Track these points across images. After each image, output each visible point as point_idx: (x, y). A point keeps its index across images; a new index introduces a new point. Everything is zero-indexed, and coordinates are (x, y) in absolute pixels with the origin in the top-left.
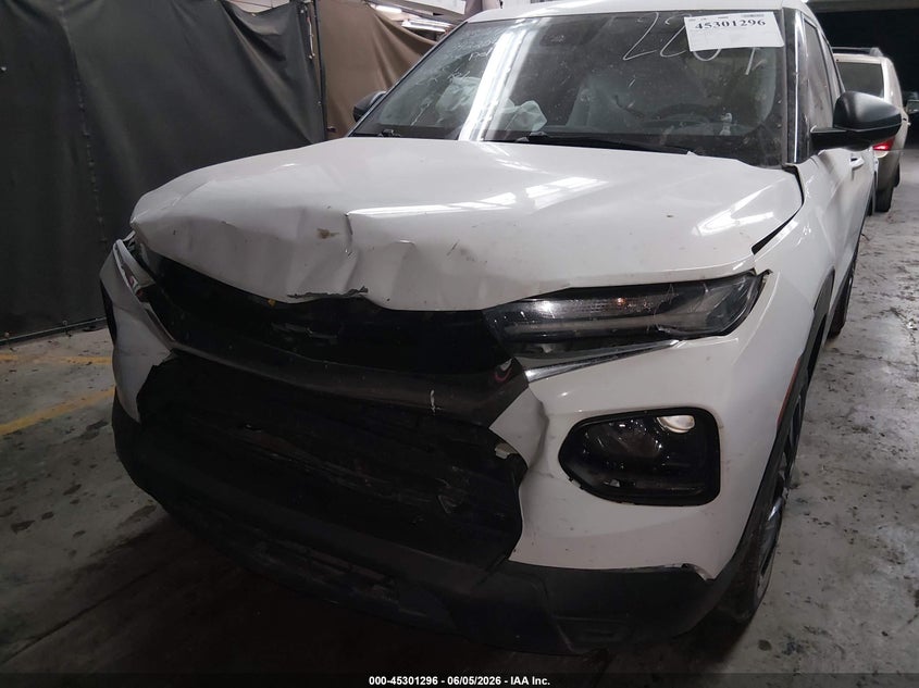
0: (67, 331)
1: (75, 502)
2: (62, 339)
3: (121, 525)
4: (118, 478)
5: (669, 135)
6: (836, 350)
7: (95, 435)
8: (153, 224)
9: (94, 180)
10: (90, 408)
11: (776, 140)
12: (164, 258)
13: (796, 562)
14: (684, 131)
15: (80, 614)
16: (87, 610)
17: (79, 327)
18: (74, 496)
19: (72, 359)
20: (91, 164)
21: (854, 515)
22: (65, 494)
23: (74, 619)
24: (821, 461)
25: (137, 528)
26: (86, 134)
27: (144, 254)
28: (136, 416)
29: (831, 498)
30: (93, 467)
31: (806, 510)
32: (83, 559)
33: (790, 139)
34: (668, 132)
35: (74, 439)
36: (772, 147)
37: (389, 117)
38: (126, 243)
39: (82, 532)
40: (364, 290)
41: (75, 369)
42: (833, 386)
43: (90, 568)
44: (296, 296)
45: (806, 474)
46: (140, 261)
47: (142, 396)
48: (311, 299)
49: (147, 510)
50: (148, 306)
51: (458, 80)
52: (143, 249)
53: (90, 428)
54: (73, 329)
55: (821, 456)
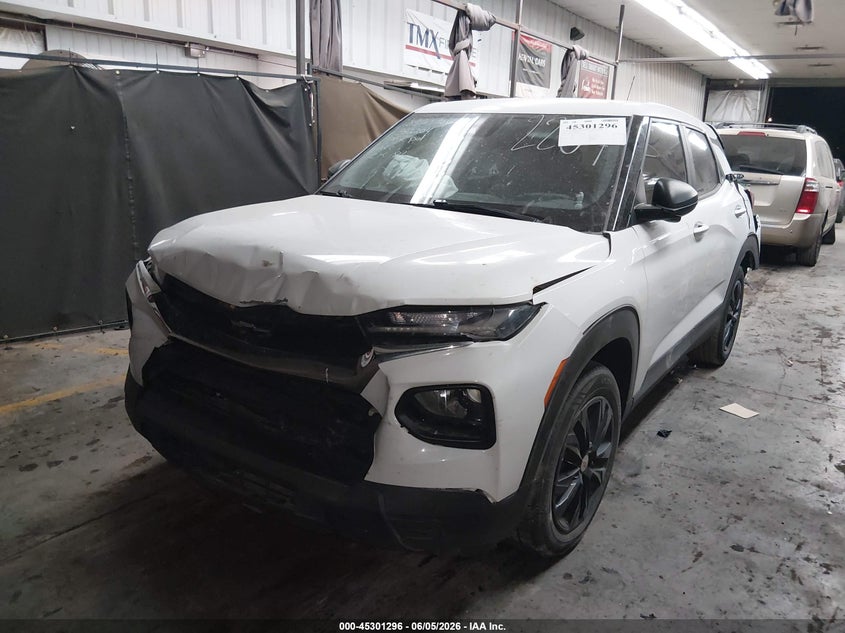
0: (102, 329)
1: (94, 451)
2: (97, 335)
3: (126, 468)
4: (128, 436)
5: (530, 207)
6: (714, 378)
7: (115, 406)
8: (161, 252)
9: (133, 213)
10: (112, 387)
11: (603, 214)
12: (167, 274)
13: (614, 526)
14: (541, 204)
15: (89, 522)
16: (93, 520)
17: (111, 326)
18: (95, 446)
19: (104, 350)
20: (132, 201)
21: (674, 498)
22: (88, 445)
23: (83, 524)
24: (665, 459)
25: (137, 470)
26: (130, 178)
27: (156, 272)
28: (141, 383)
29: (660, 485)
30: (110, 428)
31: (636, 492)
32: (96, 487)
33: (613, 214)
34: (529, 204)
35: (99, 407)
36: (600, 219)
37: (347, 181)
38: (146, 264)
39: (97, 471)
40: (286, 300)
41: (104, 358)
42: (698, 406)
43: (100, 494)
44: (245, 303)
45: (648, 468)
46: (153, 275)
47: (146, 369)
48: (253, 305)
49: (146, 459)
50: (154, 305)
51: (399, 157)
52: (156, 268)
53: (111, 400)
54: (106, 327)
55: (666, 456)
